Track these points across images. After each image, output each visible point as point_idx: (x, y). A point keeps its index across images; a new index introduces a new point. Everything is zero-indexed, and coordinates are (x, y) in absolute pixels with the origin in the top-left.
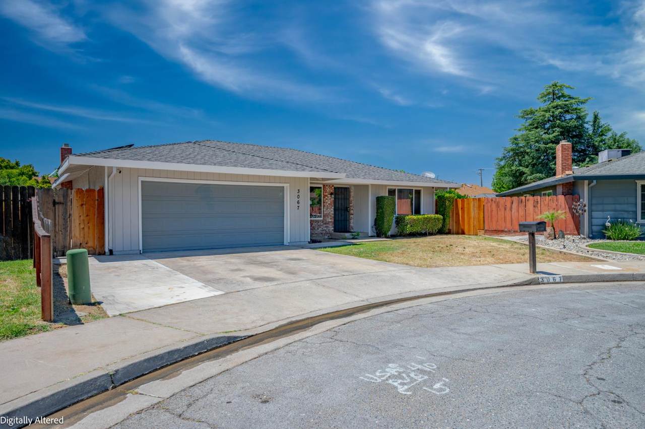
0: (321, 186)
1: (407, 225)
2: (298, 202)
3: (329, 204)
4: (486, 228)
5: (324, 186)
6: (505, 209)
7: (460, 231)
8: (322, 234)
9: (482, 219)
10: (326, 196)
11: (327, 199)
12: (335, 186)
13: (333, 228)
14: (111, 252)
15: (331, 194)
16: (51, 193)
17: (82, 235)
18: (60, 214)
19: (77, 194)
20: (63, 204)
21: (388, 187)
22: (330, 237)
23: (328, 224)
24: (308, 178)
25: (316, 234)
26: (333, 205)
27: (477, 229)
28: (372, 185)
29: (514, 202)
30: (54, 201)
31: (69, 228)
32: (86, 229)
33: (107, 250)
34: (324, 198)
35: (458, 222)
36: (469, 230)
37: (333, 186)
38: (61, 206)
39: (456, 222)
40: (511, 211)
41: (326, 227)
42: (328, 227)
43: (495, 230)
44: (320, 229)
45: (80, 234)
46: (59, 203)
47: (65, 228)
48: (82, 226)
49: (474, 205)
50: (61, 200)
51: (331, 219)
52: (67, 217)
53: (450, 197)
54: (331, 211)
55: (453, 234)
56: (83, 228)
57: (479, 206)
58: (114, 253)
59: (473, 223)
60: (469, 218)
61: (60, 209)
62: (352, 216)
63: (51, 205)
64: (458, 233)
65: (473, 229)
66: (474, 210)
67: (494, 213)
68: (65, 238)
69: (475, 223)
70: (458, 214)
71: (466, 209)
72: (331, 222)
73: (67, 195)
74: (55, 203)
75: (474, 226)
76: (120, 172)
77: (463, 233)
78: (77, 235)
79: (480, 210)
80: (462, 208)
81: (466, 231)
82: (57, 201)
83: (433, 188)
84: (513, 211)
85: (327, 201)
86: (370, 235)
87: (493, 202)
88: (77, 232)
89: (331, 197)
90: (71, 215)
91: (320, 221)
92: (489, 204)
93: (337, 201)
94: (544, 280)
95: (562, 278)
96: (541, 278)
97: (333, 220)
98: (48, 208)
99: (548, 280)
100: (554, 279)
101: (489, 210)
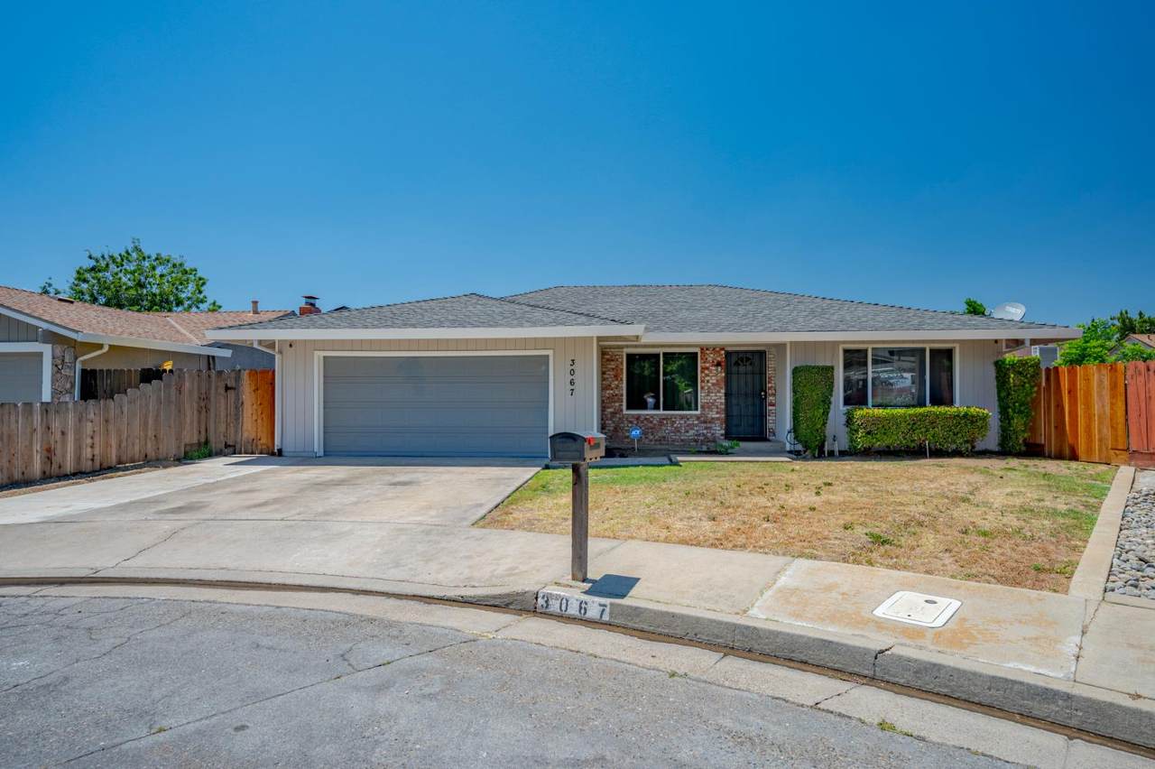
0: (697, 350)
1: (857, 431)
2: (572, 383)
3: (713, 384)
4: (1133, 447)
5: (702, 349)
7: (1067, 451)
8: (696, 441)
9: (1121, 420)
10: (707, 368)
11: (707, 375)
12: (729, 349)
13: (723, 432)
14: (280, 452)
15: (719, 364)
16: (222, 376)
17: (255, 430)
18: (233, 401)
19: (250, 377)
20: (235, 389)
21: (842, 346)
23: (710, 422)
24: (592, 338)
25: (682, 440)
26: (723, 385)
27: (1110, 447)
28: (795, 344)
30: (226, 385)
31: (241, 419)
32: (259, 421)
33: (276, 451)
34: (702, 372)
35: (1060, 427)
36: (1090, 450)
37: (723, 349)
38: (233, 391)
39: (1056, 427)
41: (706, 428)
42: (710, 428)
44: (691, 432)
45: (252, 427)
46: (231, 388)
47: (237, 419)
48: (255, 418)
49: (1101, 382)
50: (234, 385)
51: (717, 413)
52: (239, 405)
54: (719, 397)
55: (1050, 457)
56: (256, 420)
57: (1114, 386)
58: (284, 454)
59: (1100, 431)
60: (1089, 418)
61: (231, 394)
62: (770, 408)
63: (223, 391)
64: (1060, 457)
65: (1100, 446)
66: (1100, 396)
68: (236, 432)
69: (1105, 431)
70: (1060, 406)
71: (1080, 395)
72: (718, 419)
73: (239, 378)
74: (227, 388)
75: (1100, 440)
76: (291, 346)
77: (1074, 457)
78: (250, 428)
79: (1113, 396)
80: (1069, 392)
81: (1081, 449)
82: (229, 385)
83: (996, 341)
85: (707, 378)
86: (788, 449)
87: (1151, 373)
88: (250, 426)
89: (717, 370)
90: (242, 403)
91: (691, 416)
92: (1141, 379)
93: (734, 377)
94: (550, 603)
95: (608, 610)
96: (543, 597)
97: (723, 416)
98: (220, 394)
99: (563, 608)
100: (583, 606)
101: (1143, 396)
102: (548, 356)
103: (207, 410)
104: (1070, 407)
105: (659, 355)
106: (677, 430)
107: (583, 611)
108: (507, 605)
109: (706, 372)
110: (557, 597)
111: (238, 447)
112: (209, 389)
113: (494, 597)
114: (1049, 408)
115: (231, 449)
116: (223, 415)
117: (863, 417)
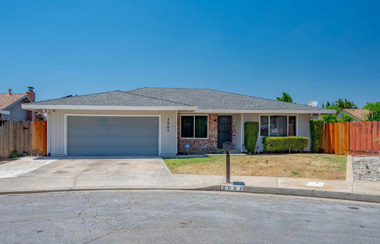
1: (267, 145)
2: (168, 127)
3: (213, 128)
4: (351, 149)
5: (209, 115)
6: (367, 132)
7: (331, 151)
8: (207, 149)
9: (348, 141)
10: (211, 122)
11: (211, 125)
12: (219, 115)
13: (217, 146)
14: (49, 154)
15: (215, 120)
16: (22, 123)
17: (37, 145)
18: (27, 134)
19: (35, 124)
20: (28, 129)
21: (260, 115)
22: (213, 152)
23: (212, 142)
24: (176, 111)
25: (202, 149)
26: (217, 128)
27: (344, 149)
28: (244, 114)
29: (374, 126)
30: (24, 127)
31: (31, 141)
32: (39, 142)
33: (47, 154)
34: (209, 123)
35: (329, 143)
36: (338, 150)
37: (217, 115)
38: (27, 130)
39: (328, 143)
40: (372, 134)
41: (211, 144)
43: (358, 151)
44: (205, 146)
45: (36, 145)
46: (26, 128)
47: (29, 141)
48: (37, 141)
49: (342, 128)
50: (27, 127)
51: (215, 139)
52: (30, 136)
53: (319, 122)
54: (216, 133)
55: (326, 153)
56: (38, 142)
57: (346, 130)
58: (51, 155)
59: (341, 144)
60: (338, 140)
61: (26, 131)
62: (234, 137)
63: (22, 130)
64: (329, 153)
65: (341, 149)
66: (342, 133)
67: (358, 135)
68: (29, 146)
69: (343, 144)
70: (329, 136)
71: (336, 132)
72: (215, 141)
73: (30, 124)
74: (24, 128)
75: (341, 147)
76: (54, 111)
77: (333, 153)
78: (35, 145)
79: (345, 133)
80: (332, 131)
81: (336, 151)
82: (25, 127)
83: (309, 114)
84: (373, 135)
85: (211, 126)
86: (242, 151)
87: (357, 125)
88: (35, 143)
89: (215, 123)
90: (31, 135)
91: (206, 140)
92: (354, 127)
93: (221, 125)
94: (225, 188)
95: (242, 188)
96: (223, 187)
97: (217, 140)
98: (21, 131)
99: (229, 189)
100: (235, 188)
101: (354, 133)
102: (158, 117)
103: (16, 138)
104: (332, 136)
105: (193, 117)
106: (200, 145)
107: (235, 189)
108: (212, 189)
109: (211, 123)
110: (227, 186)
111: (29, 153)
112: (16, 129)
113: (208, 188)
114: (326, 137)
115: (26, 154)
116: (22, 139)
117: (269, 140)
